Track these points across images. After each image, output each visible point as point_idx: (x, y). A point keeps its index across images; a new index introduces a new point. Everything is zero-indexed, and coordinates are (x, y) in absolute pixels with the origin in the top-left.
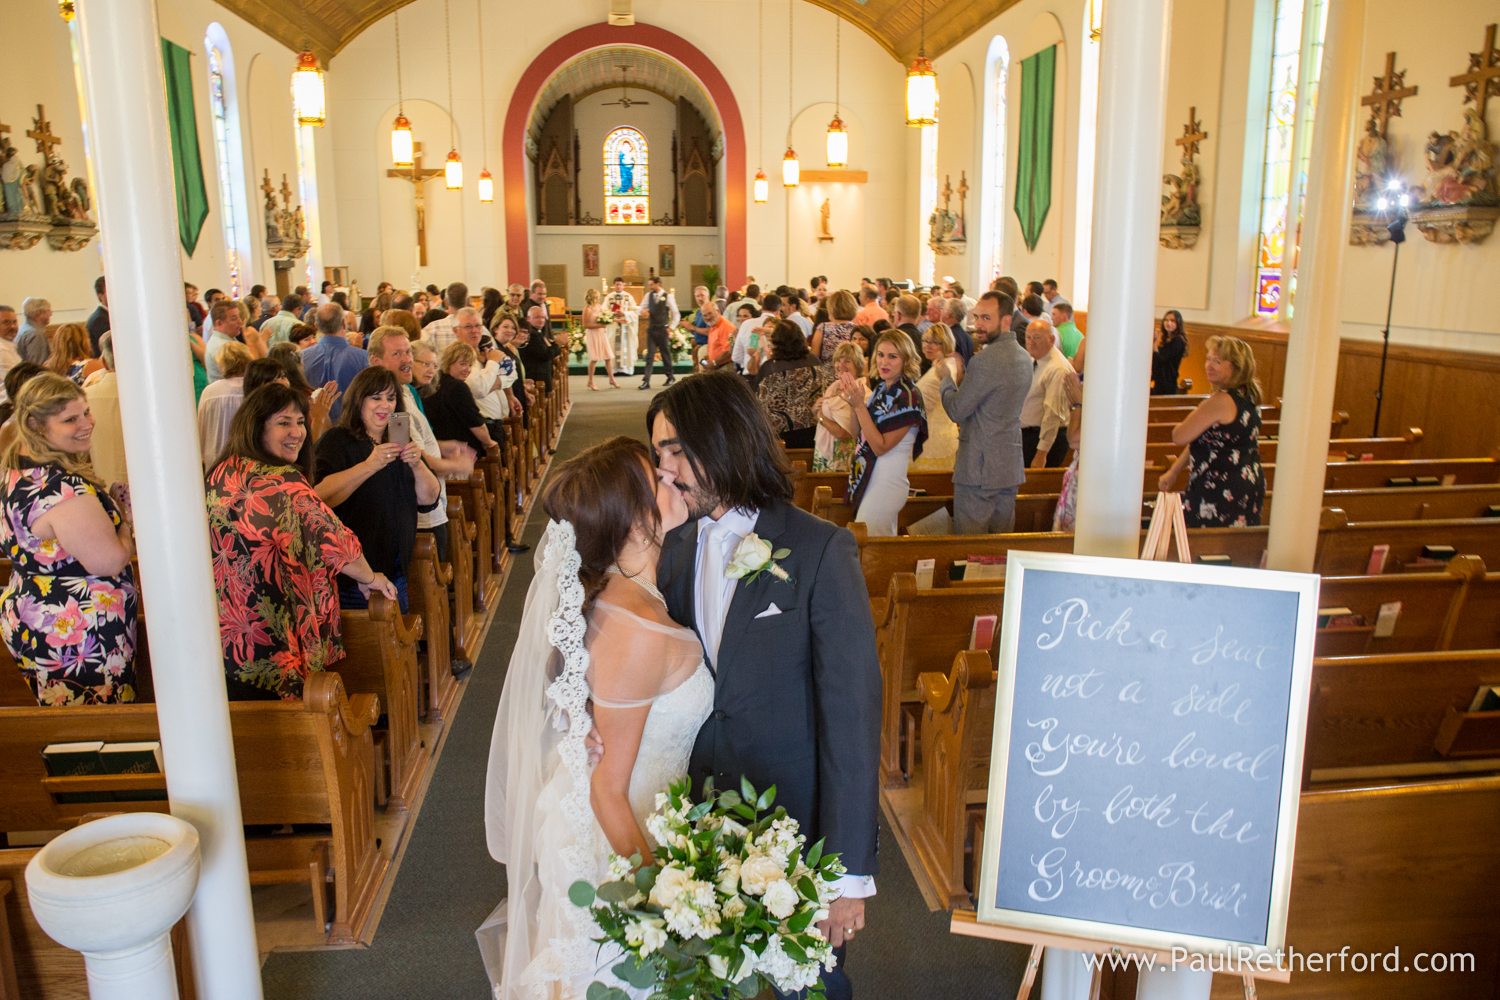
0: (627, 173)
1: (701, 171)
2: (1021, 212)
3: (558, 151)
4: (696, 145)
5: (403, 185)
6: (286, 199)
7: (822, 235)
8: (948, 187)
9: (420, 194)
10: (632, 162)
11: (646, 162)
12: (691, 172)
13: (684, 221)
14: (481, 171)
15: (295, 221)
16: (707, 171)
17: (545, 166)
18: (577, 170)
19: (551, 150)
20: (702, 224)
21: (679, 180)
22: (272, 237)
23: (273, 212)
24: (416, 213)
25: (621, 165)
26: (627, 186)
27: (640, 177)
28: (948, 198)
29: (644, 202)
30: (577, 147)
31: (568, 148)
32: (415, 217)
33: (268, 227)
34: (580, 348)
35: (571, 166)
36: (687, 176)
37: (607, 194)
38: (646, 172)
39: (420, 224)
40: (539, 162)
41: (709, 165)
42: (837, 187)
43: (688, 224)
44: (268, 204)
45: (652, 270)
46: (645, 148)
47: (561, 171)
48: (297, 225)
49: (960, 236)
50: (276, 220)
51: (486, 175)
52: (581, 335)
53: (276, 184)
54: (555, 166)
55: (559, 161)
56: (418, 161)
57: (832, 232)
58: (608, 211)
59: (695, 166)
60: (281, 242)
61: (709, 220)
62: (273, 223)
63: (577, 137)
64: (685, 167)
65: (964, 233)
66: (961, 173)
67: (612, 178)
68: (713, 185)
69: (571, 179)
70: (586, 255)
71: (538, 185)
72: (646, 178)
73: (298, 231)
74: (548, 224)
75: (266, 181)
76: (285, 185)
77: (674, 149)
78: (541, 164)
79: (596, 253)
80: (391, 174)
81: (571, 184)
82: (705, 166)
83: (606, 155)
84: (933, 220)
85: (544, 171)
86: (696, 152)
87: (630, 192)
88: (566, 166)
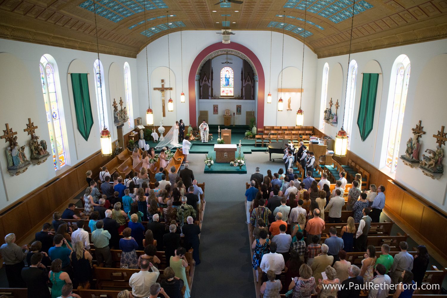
0: (227, 79)
1: (250, 83)
2: (360, 126)
3: (206, 76)
4: (249, 74)
5: (158, 92)
6: (121, 105)
7: (288, 109)
8: (331, 102)
9: (163, 96)
10: (229, 77)
11: (233, 77)
12: (247, 83)
13: (244, 98)
14: (181, 93)
15: (123, 112)
16: (252, 82)
17: (202, 81)
18: (212, 80)
19: (204, 76)
20: (250, 99)
21: (244, 85)
22: (116, 120)
23: (116, 113)
24: (162, 101)
25: (226, 78)
26: (228, 84)
27: (231, 81)
28: (331, 106)
29: (232, 89)
30: (212, 73)
31: (209, 74)
32: (162, 102)
33: (115, 117)
34: (210, 165)
35: (210, 81)
36: (246, 84)
37: (221, 86)
38: (233, 80)
39: (163, 105)
40: (200, 80)
41: (253, 81)
42: (293, 94)
43: (246, 99)
44: (115, 110)
45: (234, 113)
46: (233, 73)
47: (207, 82)
48: (124, 113)
49: (335, 122)
50: (117, 115)
51: (183, 94)
52: (210, 160)
53: (118, 102)
54: (205, 81)
55: (207, 79)
56: (163, 85)
57: (291, 108)
58: (221, 92)
59: (248, 81)
60: (119, 122)
61: (252, 98)
62: (116, 116)
63: (212, 70)
64: (245, 81)
65: (337, 120)
66: (337, 100)
67: (223, 82)
68: (254, 87)
69: (210, 85)
70: (214, 108)
71: (200, 87)
72: (233, 82)
73: (125, 115)
74: (203, 99)
75: (114, 103)
76: (121, 101)
77: (242, 73)
78: (201, 80)
79: (217, 107)
80: (155, 89)
81: (210, 86)
82: (251, 81)
83: (221, 75)
84: (326, 112)
85: (202, 83)
86: (248, 76)
87: (228, 86)
88: (208, 81)
